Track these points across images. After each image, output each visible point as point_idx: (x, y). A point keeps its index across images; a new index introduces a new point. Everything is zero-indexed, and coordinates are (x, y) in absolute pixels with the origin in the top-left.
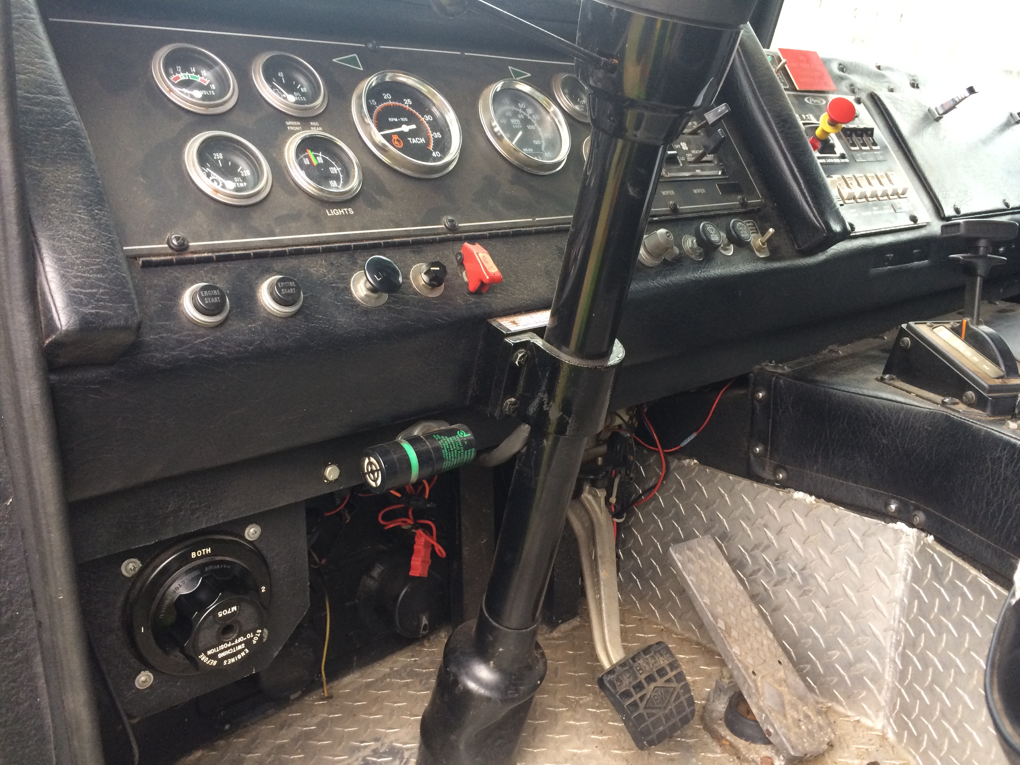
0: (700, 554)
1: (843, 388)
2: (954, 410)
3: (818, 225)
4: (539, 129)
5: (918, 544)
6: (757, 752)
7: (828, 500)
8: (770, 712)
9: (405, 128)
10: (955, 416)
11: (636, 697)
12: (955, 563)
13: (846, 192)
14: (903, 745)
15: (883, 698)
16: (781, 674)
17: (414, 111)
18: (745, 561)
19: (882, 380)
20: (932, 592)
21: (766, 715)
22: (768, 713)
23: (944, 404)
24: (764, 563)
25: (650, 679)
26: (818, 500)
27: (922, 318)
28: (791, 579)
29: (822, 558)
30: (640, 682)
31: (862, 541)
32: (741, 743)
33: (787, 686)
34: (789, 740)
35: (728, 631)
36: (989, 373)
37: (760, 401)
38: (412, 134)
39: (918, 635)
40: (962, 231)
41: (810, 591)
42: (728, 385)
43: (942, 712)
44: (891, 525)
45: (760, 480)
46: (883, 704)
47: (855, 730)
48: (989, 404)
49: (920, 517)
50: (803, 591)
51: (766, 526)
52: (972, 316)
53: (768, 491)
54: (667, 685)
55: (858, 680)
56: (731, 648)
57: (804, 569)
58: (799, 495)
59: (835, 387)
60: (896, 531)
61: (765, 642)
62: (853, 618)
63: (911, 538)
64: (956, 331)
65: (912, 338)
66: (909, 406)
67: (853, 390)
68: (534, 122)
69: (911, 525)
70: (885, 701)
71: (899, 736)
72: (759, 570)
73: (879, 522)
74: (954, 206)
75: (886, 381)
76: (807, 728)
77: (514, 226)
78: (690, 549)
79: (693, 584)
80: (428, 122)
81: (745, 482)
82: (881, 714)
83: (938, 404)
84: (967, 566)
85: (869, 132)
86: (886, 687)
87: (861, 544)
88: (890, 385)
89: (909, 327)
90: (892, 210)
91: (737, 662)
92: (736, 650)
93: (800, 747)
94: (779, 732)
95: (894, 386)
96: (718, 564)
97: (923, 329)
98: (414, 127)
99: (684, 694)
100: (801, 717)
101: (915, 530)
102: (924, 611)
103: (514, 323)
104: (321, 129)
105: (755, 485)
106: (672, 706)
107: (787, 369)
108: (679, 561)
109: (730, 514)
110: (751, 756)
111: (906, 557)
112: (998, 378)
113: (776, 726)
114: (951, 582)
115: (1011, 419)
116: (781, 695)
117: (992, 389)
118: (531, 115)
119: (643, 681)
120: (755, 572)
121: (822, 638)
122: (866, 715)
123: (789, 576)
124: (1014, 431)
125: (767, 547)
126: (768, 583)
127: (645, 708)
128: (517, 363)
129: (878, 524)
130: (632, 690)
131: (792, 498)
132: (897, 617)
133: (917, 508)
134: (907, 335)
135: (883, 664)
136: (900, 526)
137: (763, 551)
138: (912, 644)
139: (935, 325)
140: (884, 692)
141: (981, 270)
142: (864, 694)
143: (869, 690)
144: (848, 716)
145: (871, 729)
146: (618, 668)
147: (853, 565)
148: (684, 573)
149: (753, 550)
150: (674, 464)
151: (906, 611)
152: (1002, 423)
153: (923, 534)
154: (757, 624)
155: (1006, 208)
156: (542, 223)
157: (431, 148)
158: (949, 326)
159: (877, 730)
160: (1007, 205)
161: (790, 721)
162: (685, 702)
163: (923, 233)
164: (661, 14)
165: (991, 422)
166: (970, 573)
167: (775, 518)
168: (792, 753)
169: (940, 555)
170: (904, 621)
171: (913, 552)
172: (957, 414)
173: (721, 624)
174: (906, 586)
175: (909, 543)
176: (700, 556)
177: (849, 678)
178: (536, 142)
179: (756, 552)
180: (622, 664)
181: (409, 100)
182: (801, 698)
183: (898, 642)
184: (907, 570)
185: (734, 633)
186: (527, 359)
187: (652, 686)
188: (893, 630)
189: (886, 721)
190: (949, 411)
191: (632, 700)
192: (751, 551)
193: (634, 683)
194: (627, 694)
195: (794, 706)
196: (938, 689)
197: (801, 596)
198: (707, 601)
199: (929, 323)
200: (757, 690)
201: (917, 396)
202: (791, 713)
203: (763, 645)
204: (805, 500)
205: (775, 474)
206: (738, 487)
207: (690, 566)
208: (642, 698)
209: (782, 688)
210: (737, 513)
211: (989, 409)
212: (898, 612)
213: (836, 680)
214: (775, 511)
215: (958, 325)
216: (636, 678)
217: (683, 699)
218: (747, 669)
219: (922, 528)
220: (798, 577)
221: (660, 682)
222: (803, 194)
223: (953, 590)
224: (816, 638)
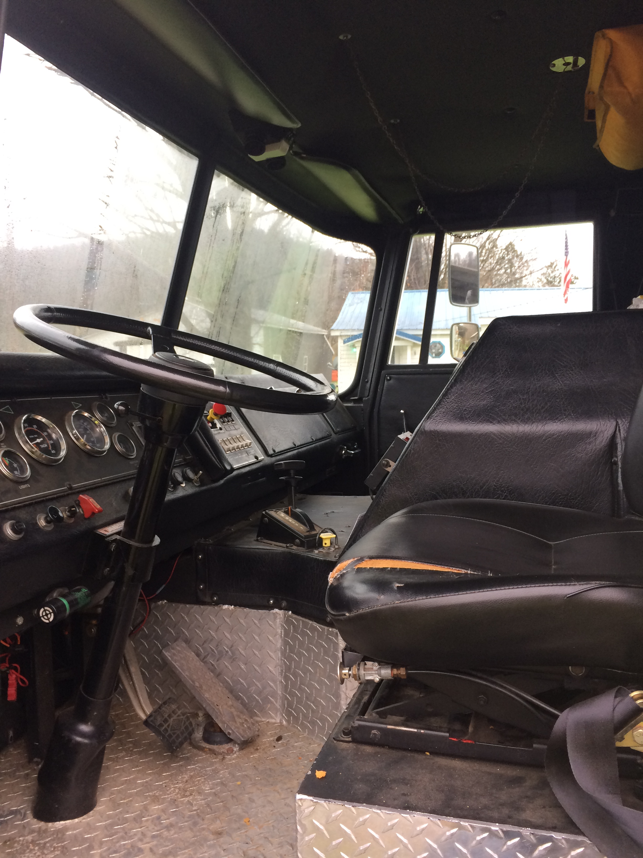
0: (179, 651)
1: (241, 546)
2: (291, 549)
3: (220, 466)
4: (92, 433)
5: (285, 617)
6: (224, 748)
7: (240, 606)
8: (229, 722)
9: (38, 441)
10: (293, 552)
11: (166, 726)
12: (302, 620)
13: (226, 447)
14: (291, 725)
15: (278, 705)
16: (230, 703)
17: (39, 431)
18: (199, 652)
19: (257, 540)
20: (294, 638)
21: (227, 724)
22: (228, 723)
23: (287, 547)
24: (210, 650)
25: (170, 716)
26: (235, 607)
27: (271, 509)
28: (226, 655)
29: (240, 638)
30: (166, 718)
31: (259, 623)
32: (215, 747)
33: (234, 708)
34: (240, 734)
35: (201, 687)
36: (303, 530)
37: (200, 560)
38: (42, 443)
39: (291, 664)
40: (283, 467)
41: (236, 658)
42: (179, 556)
43: (307, 698)
44: (272, 611)
45: (204, 603)
46: (279, 707)
47: (268, 726)
48: (306, 544)
49: (284, 604)
50: (233, 659)
51: (209, 628)
52: (292, 505)
53: (209, 608)
54: (179, 718)
55: (266, 700)
56: (204, 695)
57: (232, 646)
58: (226, 607)
59: (237, 547)
60: (274, 614)
61: (220, 689)
62: (260, 666)
63: (282, 615)
64: (287, 513)
65: (268, 518)
66: (273, 551)
67: (247, 547)
68: (88, 429)
69: (280, 609)
70: (280, 705)
71: (288, 721)
72: (208, 655)
73: (266, 611)
74: (273, 448)
75: (260, 540)
76: (247, 725)
77: (94, 483)
78: (173, 649)
79: (179, 667)
80: (46, 436)
81: (196, 607)
82: (278, 713)
83: (284, 547)
84: (307, 620)
85: (230, 415)
86: (279, 698)
87: (258, 625)
88: (261, 542)
89: (266, 513)
90: (247, 455)
91: (208, 701)
92: (207, 695)
93: (246, 736)
94: (235, 731)
95: (264, 543)
96: (188, 654)
97: (272, 513)
98: (42, 439)
99: (187, 721)
100: (243, 721)
101: (283, 611)
102: (292, 651)
103: (106, 531)
104: (5, 446)
105: (202, 607)
106: (183, 728)
107: (211, 542)
108: (169, 656)
109: (189, 627)
110: (222, 751)
111: (280, 626)
112: (307, 532)
113: (233, 729)
114: (302, 631)
115: (315, 549)
116: (232, 713)
117: (306, 537)
118: (86, 426)
119: (168, 718)
120: (205, 657)
121: (245, 682)
122: (272, 718)
123: (225, 653)
124: (317, 554)
125: (212, 640)
126: (213, 661)
127: (171, 730)
128: (112, 550)
129: (265, 612)
130: (163, 723)
131: (222, 609)
132: (280, 658)
133: (283, 599)
134: (266, 517)
135: (276, 686)
136: (276, 610)
137: (209, 643)
138: (288, 669)
139: (277, 511)
140: (278, 701)
141: (293, 483)
142: (269, 706)
143: (272, 703)
144: (263, 721)
145: (275, 723)
146: (154, 714)
147: (257, 638)
148: (173, 662)
149: (203, 644)
150: (153, 605)
151: (283, 653)
152: (312, 551)
153: (287, 612)
154: (214, 681)
155: (294, 446)
156: (105, 481)
157: (50, 449)
158: (283, 510)
159: (278, 723)
160: (295, 445)
161: (239, 724)
162: (188, 725)
163: (261, 464)
164: (178, 402)
165: (308, 552)
166: (309, 623)
167: (214, 622)
168: (243, 739)
169: (296, 619)
170: (283, 659)
171: (283, 622)
172: (294, 551)
173: (197, 684)
174: (282, 640)
175: (281, 618)
176: (179, 652)
177: (261, 700)
178: (92, 439)
179: (205, 645)
180: (155, 711)
181: (35, 426)
182: (242, 712)
183: (282, 671)
184: (282, 632)
185: (204, 687)
186: (116, 548)
187: (172, 719)
188: (279, 665)
189: (281, 717)
190: (290, 550)
191: (164, 728)
192: (202, 645)
193: (163, 719)
194: (161, 725)
195: (239, 717)
196: (303, 686)
197: (232, 662)
198: (187, 673)
199: (274, 510)
200: (221, 713)
201: (275, 545)
202: (239, 720)
203: (219, 690)
204: (229, 609)
205: (212, 598)
206: (192, 611)
207: (175, 658)
208: (168, 726)
209: (232, 709)
210: (192, 625)
211: (306, 548)
212: (280, 655)
213: (254, 703)
214: (213, 619)
215: (287, 509)
216: (163, 717)
217: (187, 723)
218: (213, 704)
219: (286, 609)
220: (229, 652)
221: (175, 717)
222: (211, 453)
223: (304, 634)
224: (242, 684)
